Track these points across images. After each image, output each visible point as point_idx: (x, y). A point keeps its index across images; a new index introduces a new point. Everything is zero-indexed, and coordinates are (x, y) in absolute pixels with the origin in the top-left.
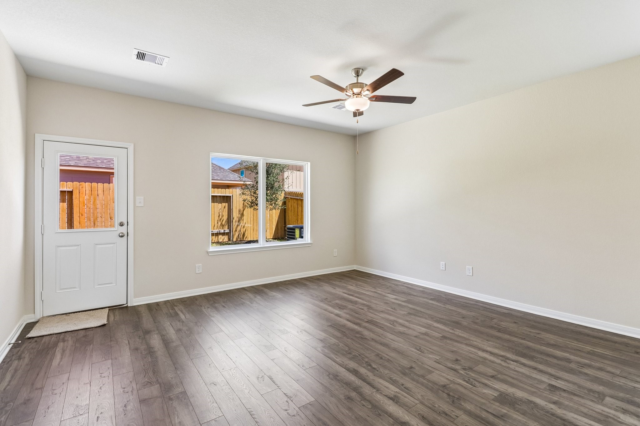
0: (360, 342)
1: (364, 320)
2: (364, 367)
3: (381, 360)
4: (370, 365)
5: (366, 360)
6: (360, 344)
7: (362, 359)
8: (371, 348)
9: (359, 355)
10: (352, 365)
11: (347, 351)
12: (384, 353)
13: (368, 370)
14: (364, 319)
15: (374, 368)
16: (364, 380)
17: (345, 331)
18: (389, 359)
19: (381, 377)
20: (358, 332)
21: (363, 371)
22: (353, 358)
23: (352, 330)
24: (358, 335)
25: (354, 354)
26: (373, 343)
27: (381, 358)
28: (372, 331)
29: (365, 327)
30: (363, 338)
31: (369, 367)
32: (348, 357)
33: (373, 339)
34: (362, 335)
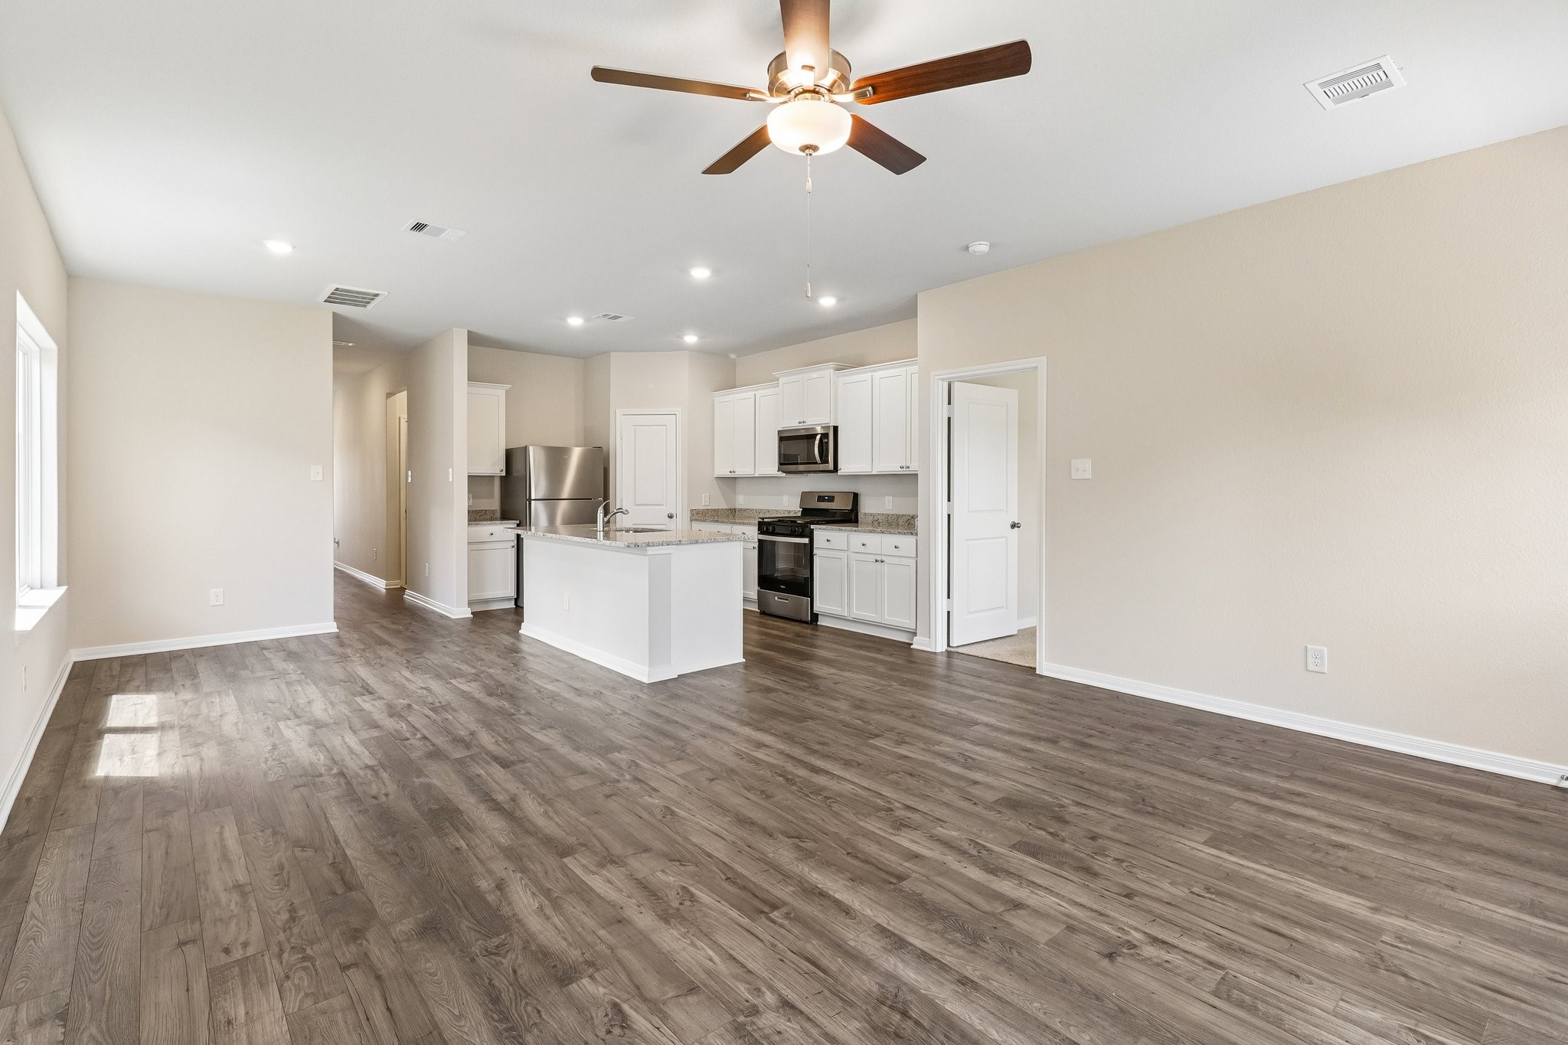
0: (804, 826)
1: (787, 916)
2: (799, 777)
3: (763, 789)
4: (787, 780)
5: (794, 788)
6: (804, 819)
7: (802, 789)
8: (779, 811)
9: (807, 796)
10: (821, 780)
11: (833, 802)
12: (754, 802)
13: (792, 773)
14: (786, 922)
15: (781, 776)
16: (800, 761)
17: (849, 859)
18: (748, 790)
19: (771, 766)
20: (807, 855)
21: (802, 772)
22: (819, 790)
23: (826, 864)
24: (809, 845)
25: (820, 797)
26: (772, 823)
27: (762, 792)
28: (767, 863)
29: (786, 876)
30: (796, 837)
31: (789, 777)
32: (830, 792)
33: (770, 836)
34: (798, 847)
